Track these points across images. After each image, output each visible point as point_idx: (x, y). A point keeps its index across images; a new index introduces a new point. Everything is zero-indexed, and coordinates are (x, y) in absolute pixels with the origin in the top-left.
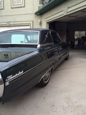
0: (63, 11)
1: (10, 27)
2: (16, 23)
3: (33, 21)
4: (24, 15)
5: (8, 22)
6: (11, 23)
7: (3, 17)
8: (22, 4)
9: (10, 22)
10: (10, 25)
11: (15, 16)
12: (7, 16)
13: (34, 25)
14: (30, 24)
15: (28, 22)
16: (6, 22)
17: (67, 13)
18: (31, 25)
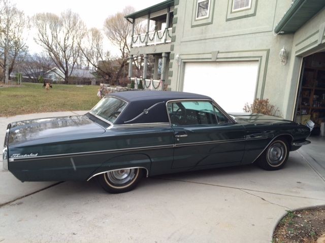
1: (218, 64)
2: (230, 55)
3: (268, 51)
4: (251, 35)
5: (216, 52)
6: (220, 55)
7: (207, 41)
8: (250, 9)
9: (218, 52)
10: (217, 58)
11: (230, 38)
12: (215, 39)
14: (259, 59)
15: (255, 52)
16: (211, 53)
18: (261, 60)
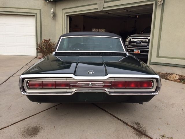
0: (96, 4)
3: (40, 10)
13: (42, 17)
14: (35, 15)
17: (104, 8)
